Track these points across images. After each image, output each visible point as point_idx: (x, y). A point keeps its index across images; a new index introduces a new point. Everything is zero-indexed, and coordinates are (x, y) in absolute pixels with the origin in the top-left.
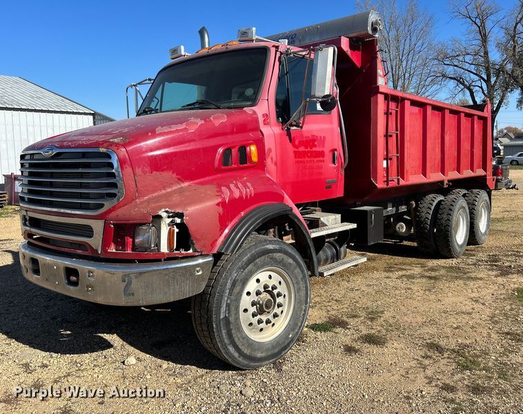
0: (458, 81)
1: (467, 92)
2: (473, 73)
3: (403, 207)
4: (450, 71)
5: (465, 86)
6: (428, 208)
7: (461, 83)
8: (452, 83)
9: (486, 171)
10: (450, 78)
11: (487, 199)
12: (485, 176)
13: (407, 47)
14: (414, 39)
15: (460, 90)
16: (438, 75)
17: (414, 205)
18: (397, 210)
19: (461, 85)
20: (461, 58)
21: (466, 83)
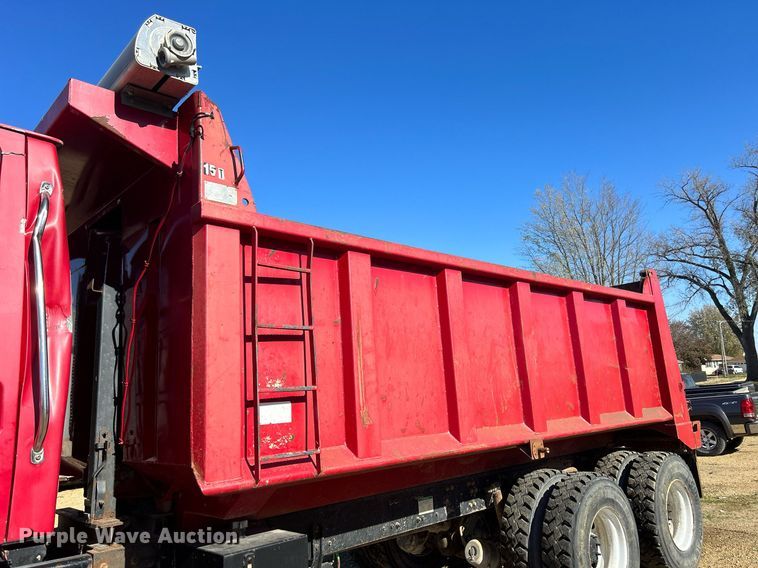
0: (691, 280)
1: (707, 293)
2: (709, 268)
3: (473, 503)
4: (677, 268)
5: (701, 286)
6: (526, 505)
7: (695, 282)
8: (683, 284)
9: (670, 410)
10: (680, 277)
11: (684, 470)
12: (672, 421)
13: (610, 240)
14: (617, 230)
15: (694, 291)
16: (662, 274)
17: (500, 497)
18: (454, 511)
19: (694, 285)
20: (688, 251)
21: (702, 282)
